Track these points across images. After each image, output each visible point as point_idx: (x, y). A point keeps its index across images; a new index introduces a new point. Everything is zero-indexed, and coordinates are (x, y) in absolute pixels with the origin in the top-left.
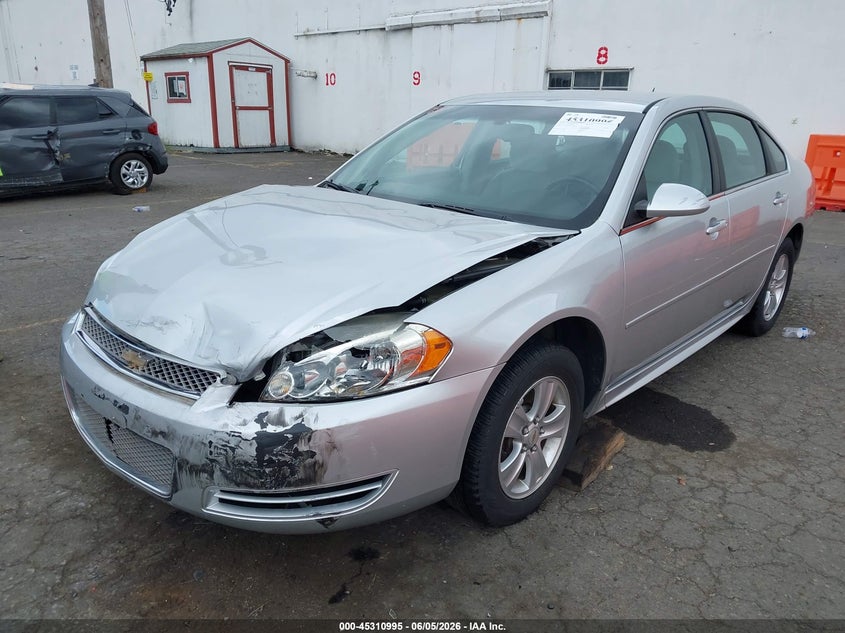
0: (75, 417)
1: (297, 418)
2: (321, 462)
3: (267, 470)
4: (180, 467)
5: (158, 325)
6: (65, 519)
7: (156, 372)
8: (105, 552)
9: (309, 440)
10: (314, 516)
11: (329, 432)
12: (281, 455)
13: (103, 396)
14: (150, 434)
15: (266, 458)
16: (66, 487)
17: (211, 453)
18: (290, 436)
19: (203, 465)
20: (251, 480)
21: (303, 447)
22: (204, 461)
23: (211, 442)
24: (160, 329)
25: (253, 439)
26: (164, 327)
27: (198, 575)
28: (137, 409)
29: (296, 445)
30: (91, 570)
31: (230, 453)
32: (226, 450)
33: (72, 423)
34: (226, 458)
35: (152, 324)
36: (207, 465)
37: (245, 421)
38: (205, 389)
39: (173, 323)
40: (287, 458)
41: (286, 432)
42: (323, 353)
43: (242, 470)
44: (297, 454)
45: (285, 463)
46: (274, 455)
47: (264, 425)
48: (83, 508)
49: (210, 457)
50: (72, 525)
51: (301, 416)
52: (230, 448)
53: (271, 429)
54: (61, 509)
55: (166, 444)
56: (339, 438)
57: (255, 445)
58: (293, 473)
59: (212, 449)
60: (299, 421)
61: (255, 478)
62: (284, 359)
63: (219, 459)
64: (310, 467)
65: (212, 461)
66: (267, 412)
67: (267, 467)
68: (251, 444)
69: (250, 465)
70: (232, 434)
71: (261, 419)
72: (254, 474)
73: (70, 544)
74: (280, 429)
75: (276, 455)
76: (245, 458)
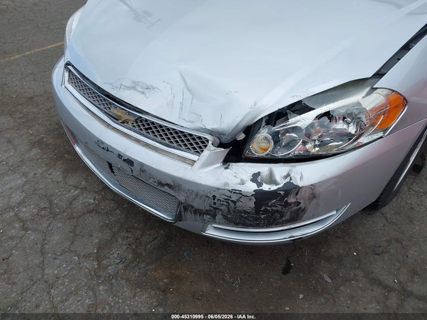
0: (77, 149)
1: (286, 177)
2: (303, 208)
3: (262, 216)
4: (185, 209)
5: (140, 89)
6: (85, 214)
7: (146, 129)
8: (120, 240)
9: (297, 194)
10: (289, 238)
11: (312, 187)
12: (274, 206)
13: (107, 149)
14: (156, 184)
15: (262, 209)
16: (76, 187)
17: (215, 203)
18: (282, 193)
19: (206, 210)
20: (248, 222)
21: (291, 199)
22: (208, 208)
23: (214, 197)
24: (143, 93)
25: (252, 195)
26: (146, 91)
27: (188, 255)
28: (142, 165)
29: (286, 199)
30: (116, 255)
31: (232, 205)
32: (228, 203)
33: (76, 154)
34: (228, 208)
35: (134, 88)
36: (210, 210)
37: (242, 180)
38: (202, 151)
39: (154, 88)
40: (279, 208)
41: (279, 189)
42: (299, 117)
43: (242, 216)
44: (287, 204)
45: (277, 211)
46: (269, 206)
47: (259, 184)
48: (93, 204)
49: (214, 206)
50: (90, 218)
51: (288, 175)
52: (232, 201)
53: (266, 187)
54: (79, 205)
55: (172, 192)
56: (319, 190)
57: (254, 200)
58: (281, 217)
59: (216, 201)
60: (288, 180)
61: (251, 221)
62: (264, 123)
63: (222, 208)
64: (295, 212)
65: (215, 209)
66: (259, 172)
67: (262, 214)
68: (250, 199)
69: (249, 213)
70: (234, 191)
71: (255, 178)
72: (252, 219)
73: (95, 235)
74: (274, 188)
75: (270, 207)
76: (245, 209)
